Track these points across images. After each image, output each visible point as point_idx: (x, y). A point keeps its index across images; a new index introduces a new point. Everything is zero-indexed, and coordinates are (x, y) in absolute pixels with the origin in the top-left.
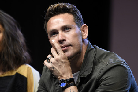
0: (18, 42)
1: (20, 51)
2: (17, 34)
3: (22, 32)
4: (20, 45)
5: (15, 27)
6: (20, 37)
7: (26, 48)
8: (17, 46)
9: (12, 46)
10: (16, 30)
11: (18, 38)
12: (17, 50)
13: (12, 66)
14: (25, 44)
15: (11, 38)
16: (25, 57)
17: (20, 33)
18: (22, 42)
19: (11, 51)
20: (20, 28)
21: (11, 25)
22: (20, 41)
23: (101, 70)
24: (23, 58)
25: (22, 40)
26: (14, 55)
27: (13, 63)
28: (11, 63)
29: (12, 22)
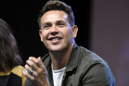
0: (10, 45)
1: (12, 53)
2: (10, 38)
3: (14, 36)
4: (12, 48)
5: (8, 31)
6: (12, 40)
7: (18, 51)
8: (9, 49)
9: (5, 49)
10: (9, 34)
11: (11, 42)
12: (9, 53)
13: (4, 67)
14: (17, 47)
15: (3, 42)
16: (17, 59)
17: (12, 37)
18: (14, 46)
19: (3, 54)
20: (12, 32)
21: (4, 29)
22: (12, 45)
23: (86, 67)
24: (15, 60)
25: (14, 43)
26: (7, 58)
27: (5, 65)
28: (4, 65)
29: (5, 26)
